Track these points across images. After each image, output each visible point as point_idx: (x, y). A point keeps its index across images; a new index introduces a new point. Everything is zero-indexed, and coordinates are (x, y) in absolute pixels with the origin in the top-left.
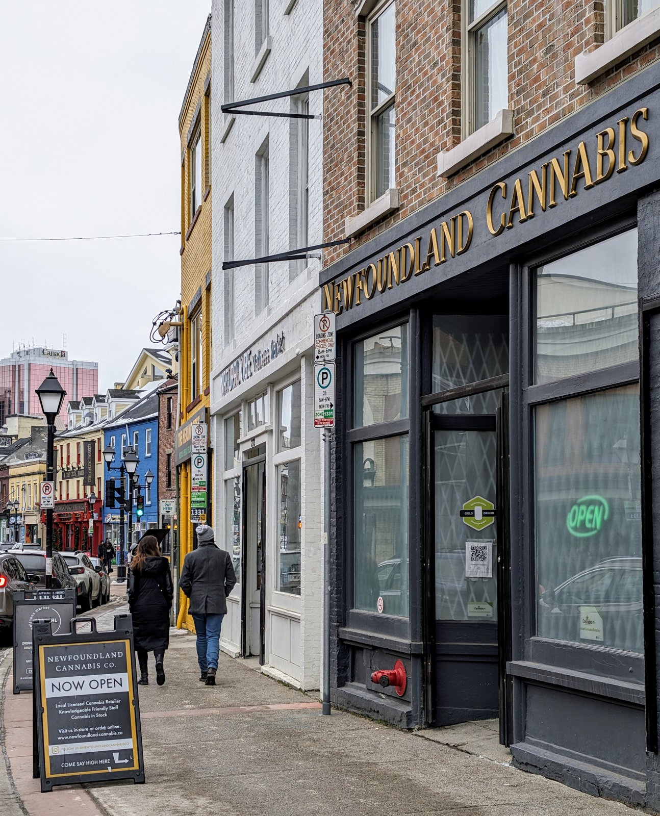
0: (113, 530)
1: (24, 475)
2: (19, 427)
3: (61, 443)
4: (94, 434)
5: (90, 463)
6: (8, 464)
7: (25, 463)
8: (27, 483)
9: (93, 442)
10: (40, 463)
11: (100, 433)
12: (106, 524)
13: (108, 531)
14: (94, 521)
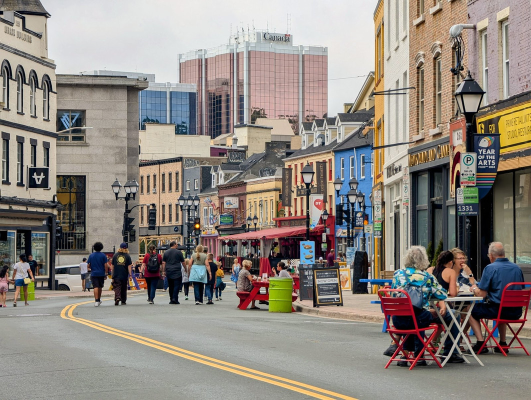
0: (343, 243)
1: (261, 192)
2: (249, 138)
3: (296, 163)
4: (325, 155)
5: (322, 181)
6: (245, 181)
7: (262, 180)
8: (264, 199)
9: (324, 162)
10: (276, 181)
11: (330, 155)
12: (337, 237)
13: (339, 244)
14: (327, 235)
